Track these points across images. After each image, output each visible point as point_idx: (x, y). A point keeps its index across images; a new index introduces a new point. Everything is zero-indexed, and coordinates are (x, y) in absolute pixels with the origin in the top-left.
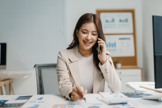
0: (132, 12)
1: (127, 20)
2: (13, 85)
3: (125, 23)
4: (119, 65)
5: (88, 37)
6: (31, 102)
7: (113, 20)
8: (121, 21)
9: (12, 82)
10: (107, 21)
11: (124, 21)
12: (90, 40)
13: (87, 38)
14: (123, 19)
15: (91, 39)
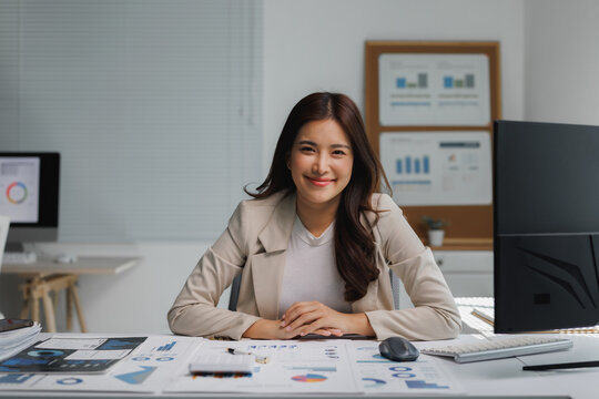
0: (491, 51)
1: (470, 81)
2: (78, 292)
3: (465, 91)
4: (437, 237)
5: (318, 165)
6: (135, 359)
7: (423, 81)
8: (448, 82)
9: (76, 283)
10: (401, 83)
11: (459, 84)
12: (326, 172)
13: (315, 168)
14: (459, 75)
15: (329, 169)
